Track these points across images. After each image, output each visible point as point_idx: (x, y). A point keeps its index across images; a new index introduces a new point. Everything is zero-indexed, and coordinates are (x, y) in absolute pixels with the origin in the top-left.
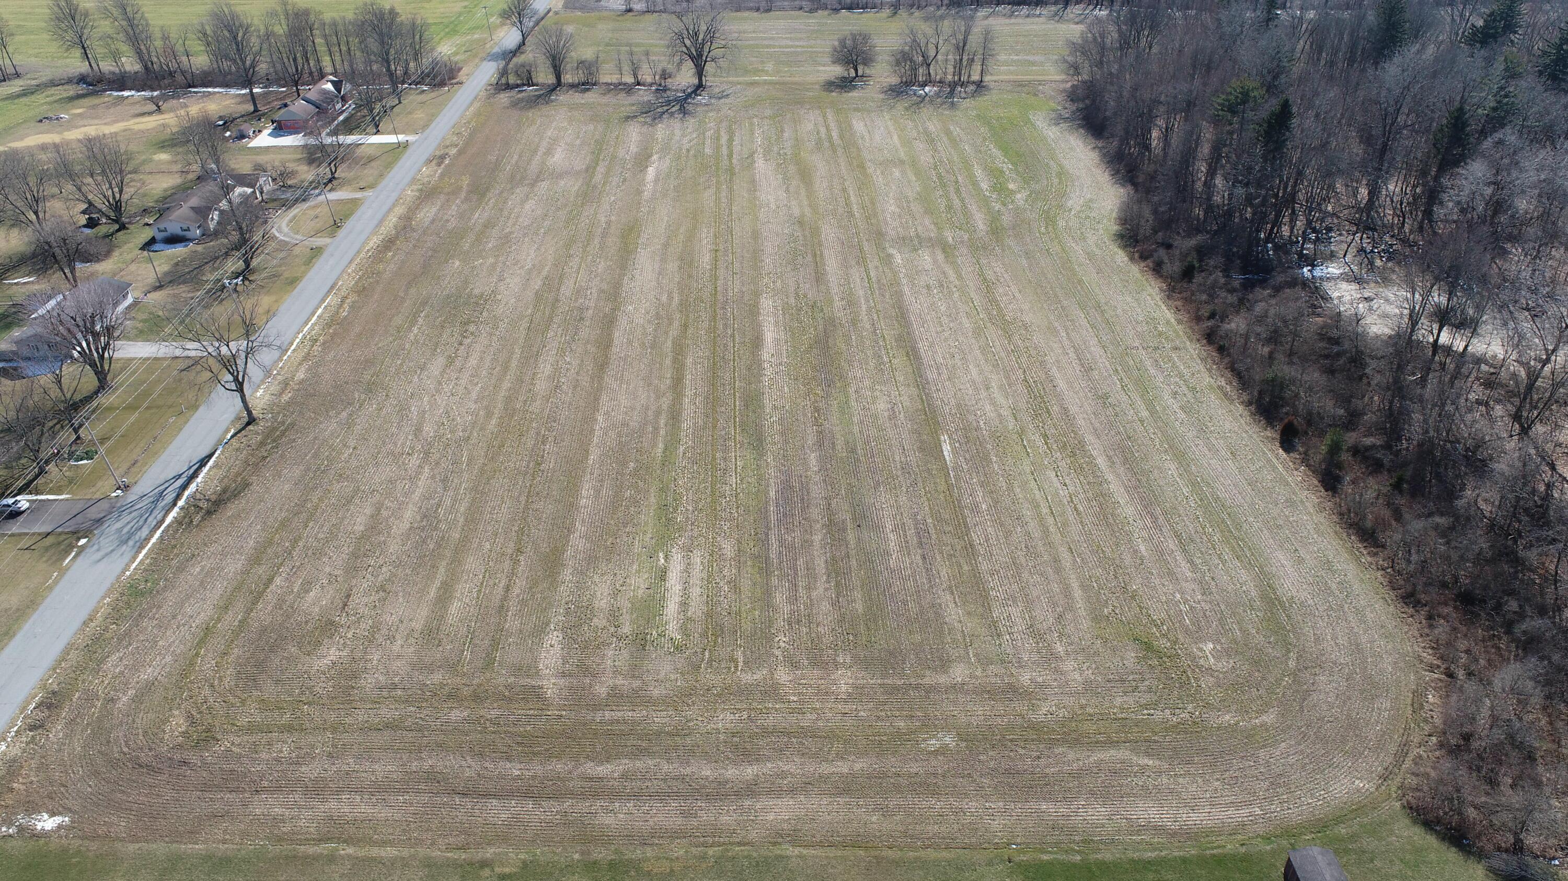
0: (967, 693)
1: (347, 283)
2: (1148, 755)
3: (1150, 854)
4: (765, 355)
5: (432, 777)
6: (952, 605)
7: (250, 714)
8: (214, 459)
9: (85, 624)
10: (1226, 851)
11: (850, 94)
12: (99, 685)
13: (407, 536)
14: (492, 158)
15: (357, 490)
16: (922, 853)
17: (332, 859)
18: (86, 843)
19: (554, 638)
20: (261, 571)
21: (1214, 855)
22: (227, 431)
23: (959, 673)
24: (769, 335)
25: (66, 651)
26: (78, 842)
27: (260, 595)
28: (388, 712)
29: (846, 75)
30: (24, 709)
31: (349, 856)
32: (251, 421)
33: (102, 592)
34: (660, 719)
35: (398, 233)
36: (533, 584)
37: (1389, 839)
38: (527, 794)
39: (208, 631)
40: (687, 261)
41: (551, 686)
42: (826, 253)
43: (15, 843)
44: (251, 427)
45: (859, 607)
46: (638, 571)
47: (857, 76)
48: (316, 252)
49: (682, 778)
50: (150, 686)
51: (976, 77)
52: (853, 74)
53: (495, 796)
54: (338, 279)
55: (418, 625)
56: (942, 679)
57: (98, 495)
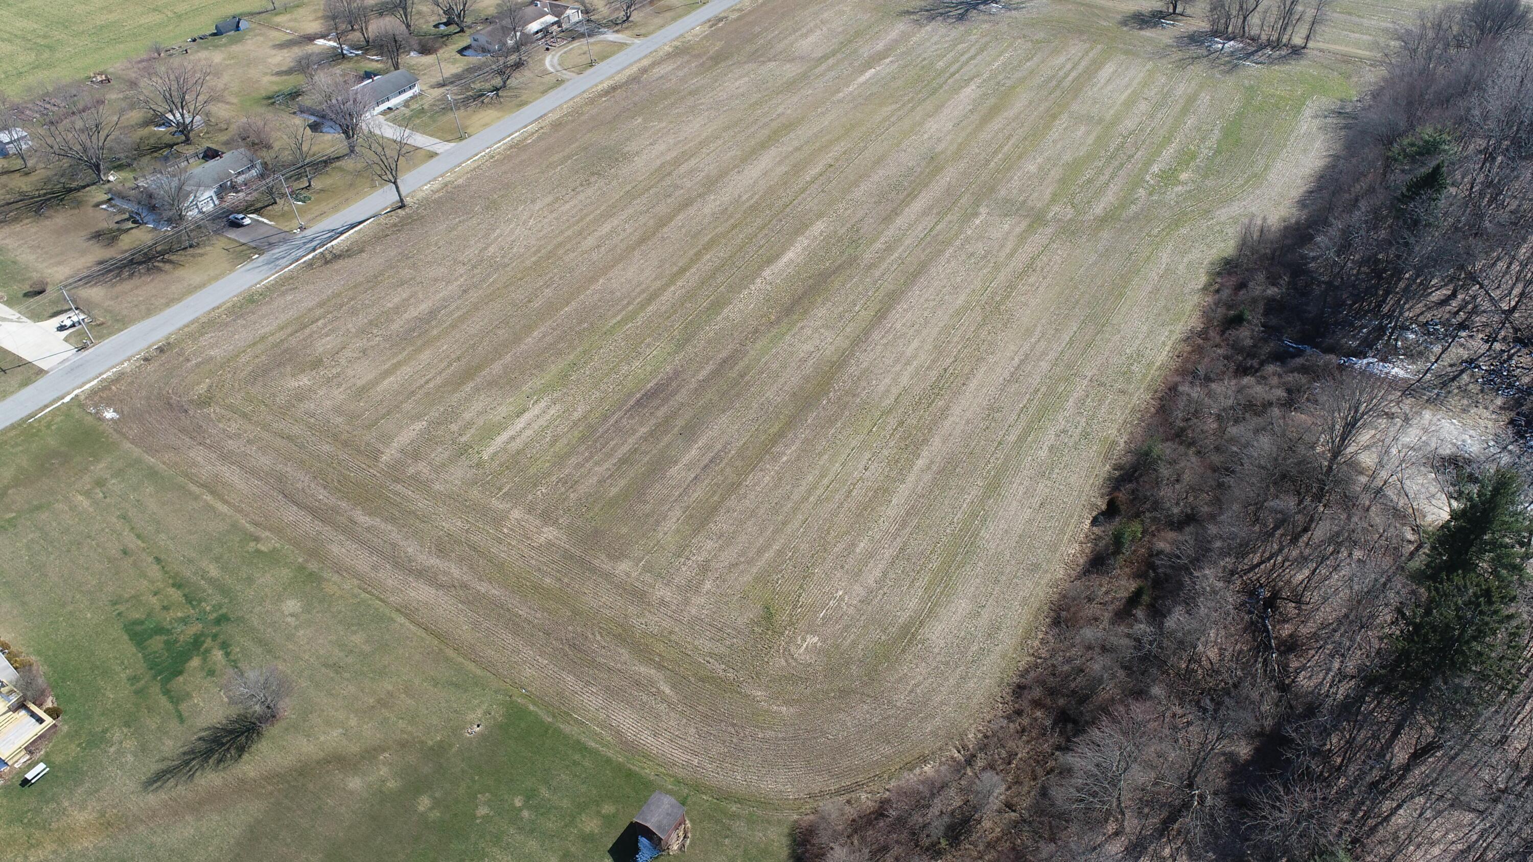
0: (611, 583)
1: (552, 117)
2: (673, 687)
3: (593, 744)
4: (767, 272)
5: (281, 479)
6: (674, 520)
7: (236, 400)
8: (361, 226)
9: (213, 309)
10: (642, 772)
11: (1142, 33)
12: (189, 350)
13: (408, 321)
14: (757, 29)
15: (413, 278)
16: (466, 663)
17: (196, 498)
18: (114, 433)
19: (420, 425)
20: (319, 312)
21: (630, 770)
22: (386, 208)
23: (624, 567)
24: (790, 255)
25: (192, 322)
26: (111, 431)
27: (306, 327)
28: (296, 430)
29: (1164, 9)
30: (150, 346)
31: (206, 500)
32: (402, 206)
33: (235, 293)
34: (422, 504)
35: (627, 82)
36: (446, 383)
37: (756, 833)
38: (314, 512)
39: (263, 338)
40: (797, 169)
41: (389, 455)
42: (923, 194)
43: (90, 418)
44: (399, 211)
45: (614, 491)
46: (510, 403)
47: (1174, 12)
48: (559, 82)
49: (394, 545)
50: (211, 358)
51: (1298, 40)
52: (1171, 10)
53: (298, 505)
54: (551, 111)
55: (359, 383)
56: (607, 566)
57: (287, 229)
